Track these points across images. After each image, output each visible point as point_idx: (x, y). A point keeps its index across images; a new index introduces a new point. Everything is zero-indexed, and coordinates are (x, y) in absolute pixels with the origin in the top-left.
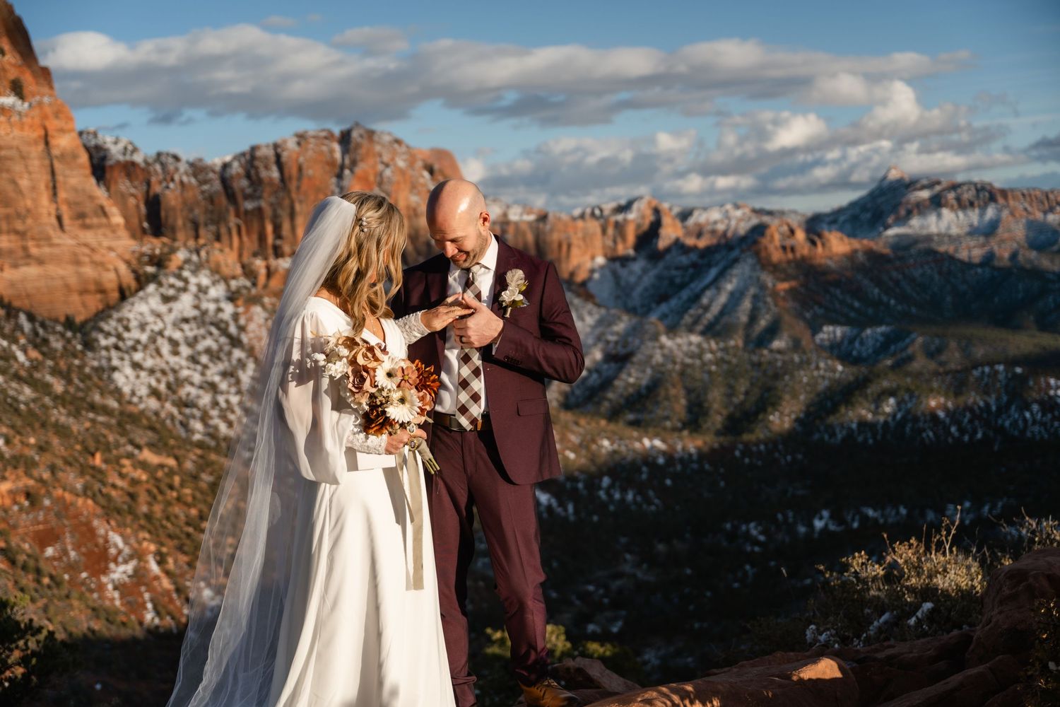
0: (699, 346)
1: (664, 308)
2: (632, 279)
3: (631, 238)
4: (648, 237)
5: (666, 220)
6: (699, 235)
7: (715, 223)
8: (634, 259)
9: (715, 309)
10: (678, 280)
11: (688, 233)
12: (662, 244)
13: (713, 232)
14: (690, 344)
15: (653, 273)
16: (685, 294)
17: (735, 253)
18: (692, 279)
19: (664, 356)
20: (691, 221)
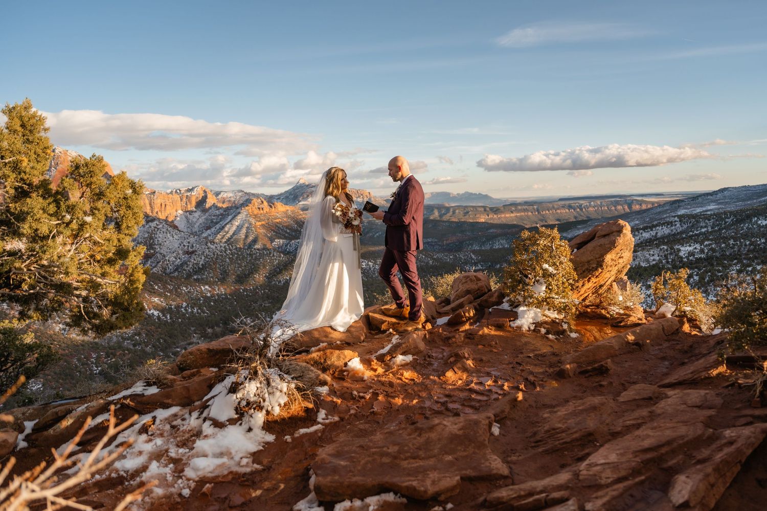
0: (225, 247)
1: (209, 232)
2: (195, 220)
3: (194, 203)
4: (201, 203)
5: (209, 196)
6: (224, 202)
7: (230, 197)
8: (196, 212)
9: (231, 233)
10: (215, 221)
11: (219, 201)
12: (208, 206)
13: (230, 201)
14: (221, 246)
15: (203, 218)
16: (218, 226)
17: (238, 210)
18: (221, 221)
19: (209, 251)
20: (220, 197)
